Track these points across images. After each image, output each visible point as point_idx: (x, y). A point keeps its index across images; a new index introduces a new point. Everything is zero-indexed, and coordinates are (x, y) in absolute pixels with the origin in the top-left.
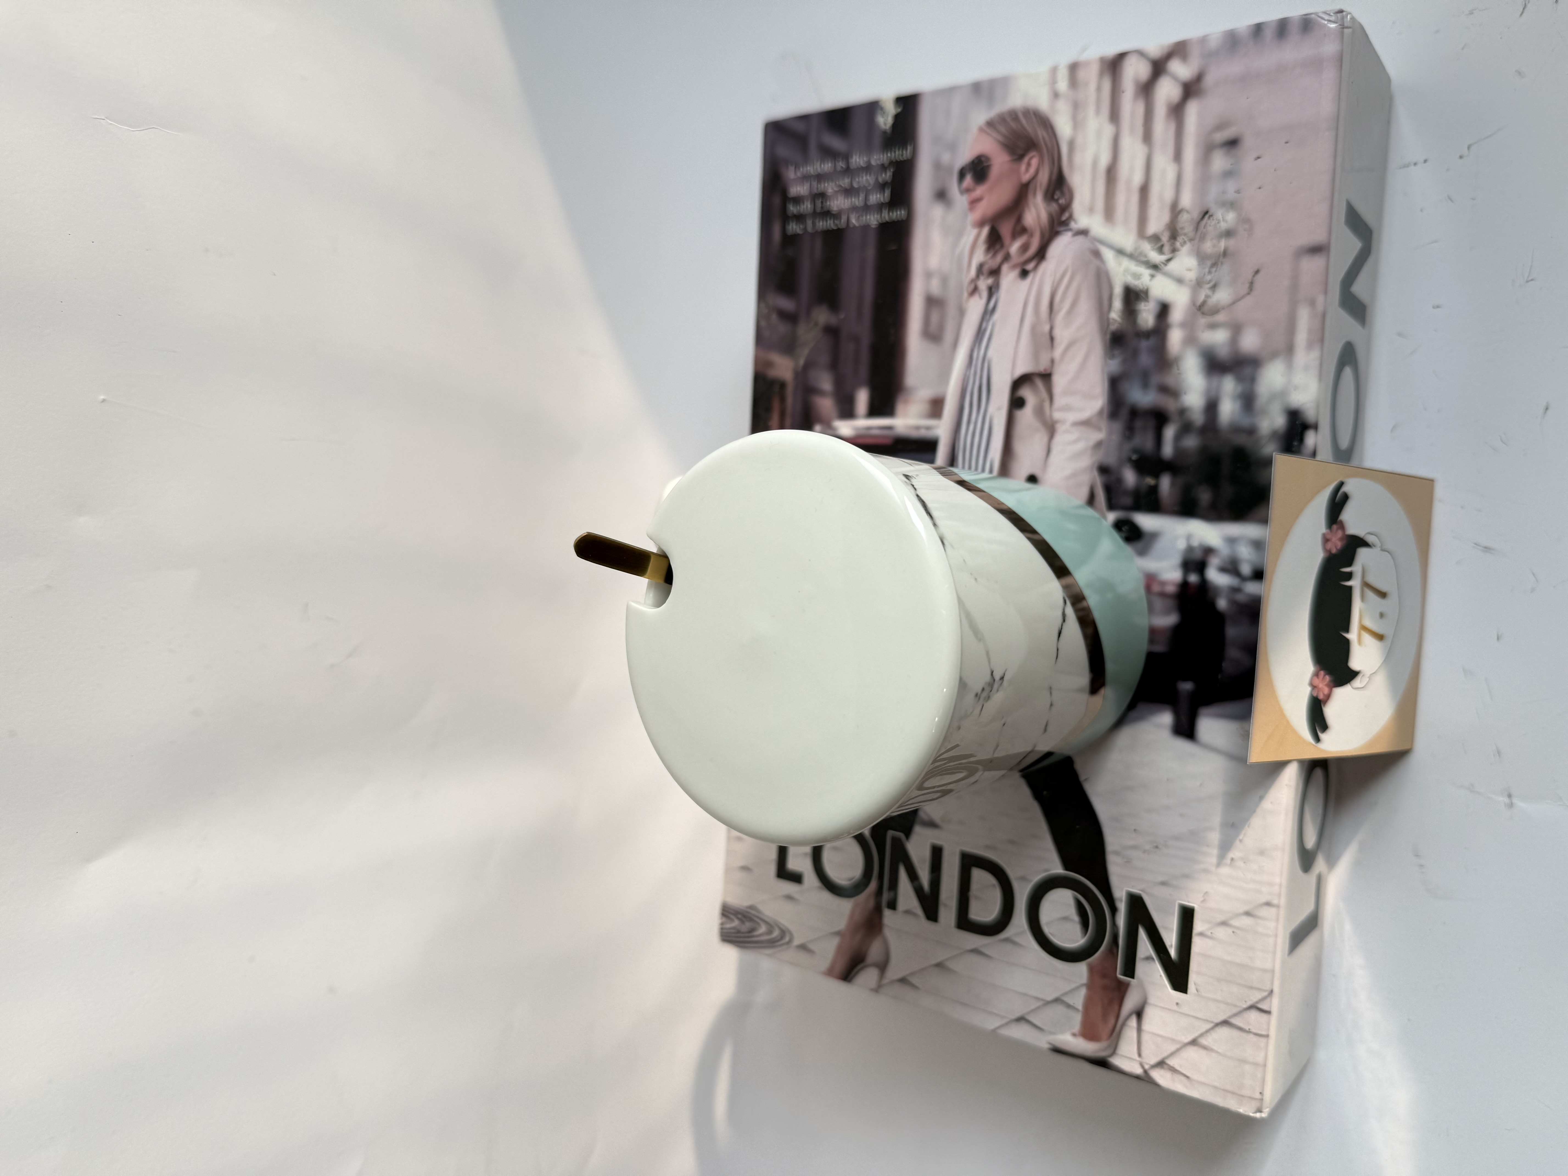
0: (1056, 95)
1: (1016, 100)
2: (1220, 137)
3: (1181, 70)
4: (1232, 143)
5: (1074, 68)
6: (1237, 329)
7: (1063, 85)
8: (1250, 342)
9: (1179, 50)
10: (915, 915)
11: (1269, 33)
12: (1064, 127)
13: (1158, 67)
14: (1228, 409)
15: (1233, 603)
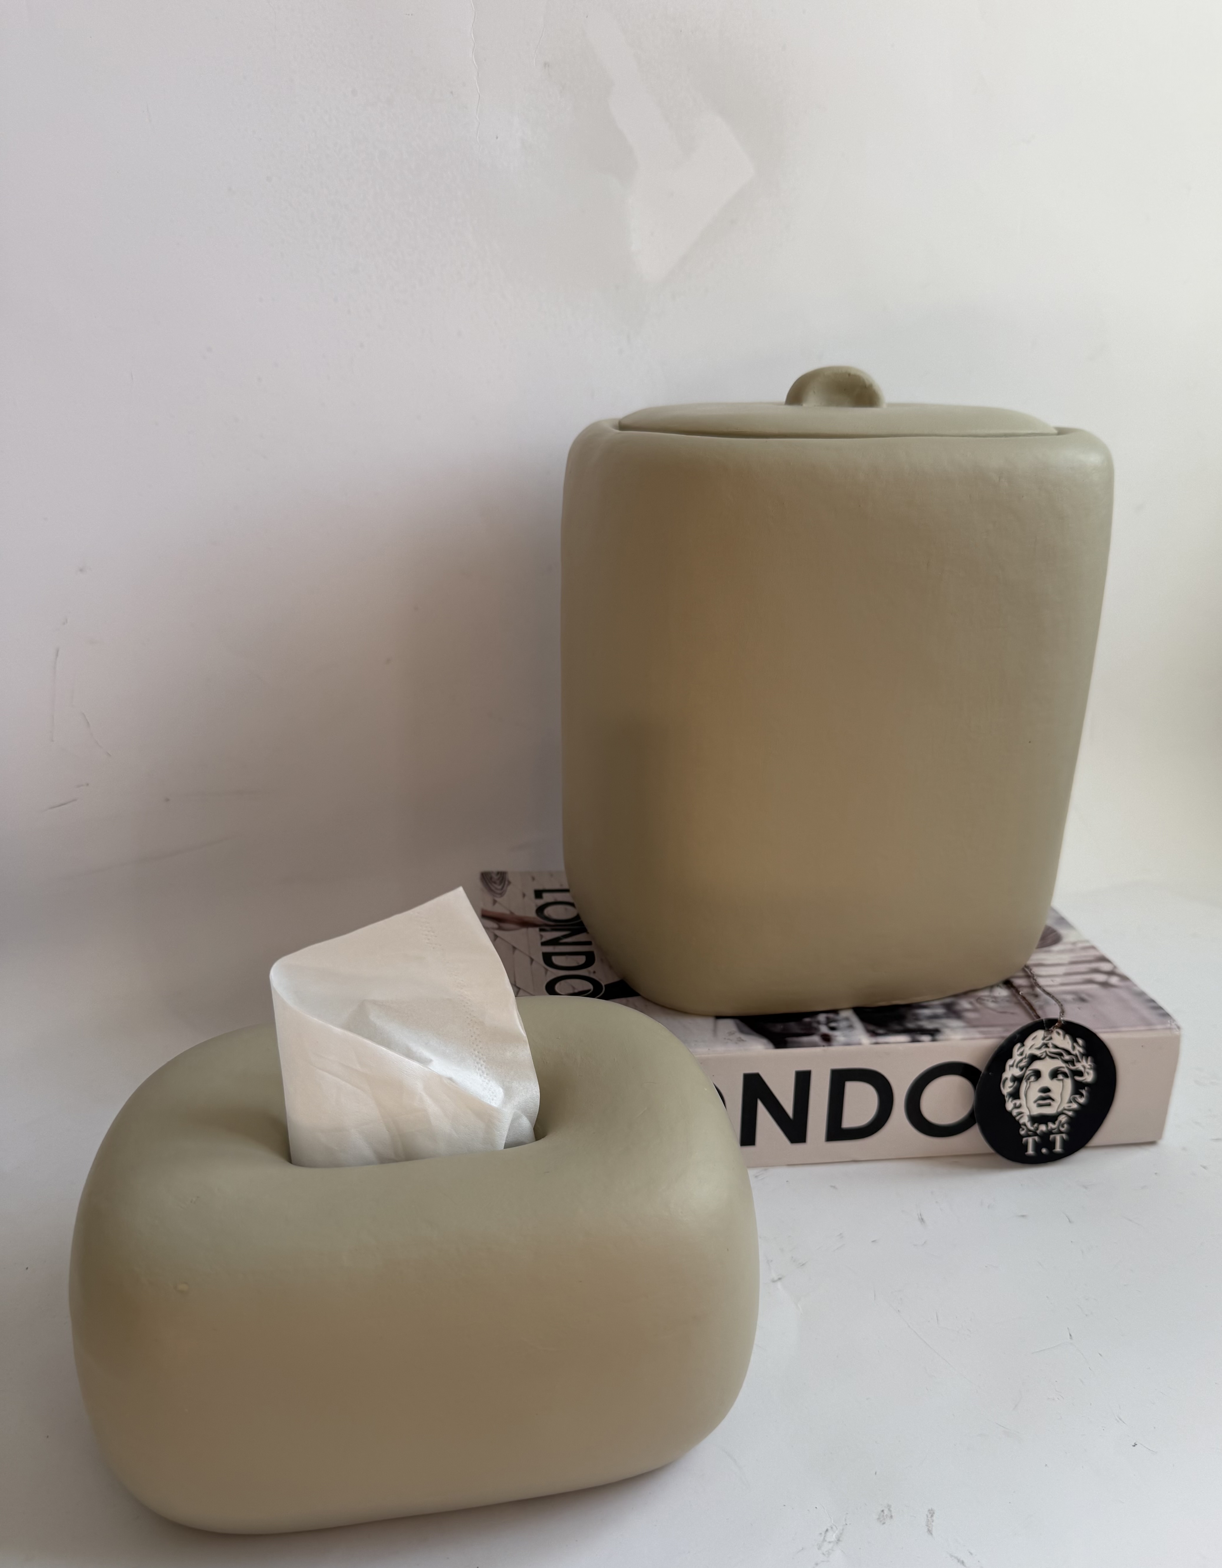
0: (1074, 944)
1: (1062, 931)
2: (1084, 996)
3: (1114, 980)
4: (1083, 1000)
5: (1093, 948)
6: (975, 1010)
7: (1080, 945)
8: (970, 1015)
9: (1124, 978)
10: (541, 939)
11: (1152, 1004)
12: (1056, 948)
13: (1111, 973)
14: (926, 1012)
15: (810, 1023)
